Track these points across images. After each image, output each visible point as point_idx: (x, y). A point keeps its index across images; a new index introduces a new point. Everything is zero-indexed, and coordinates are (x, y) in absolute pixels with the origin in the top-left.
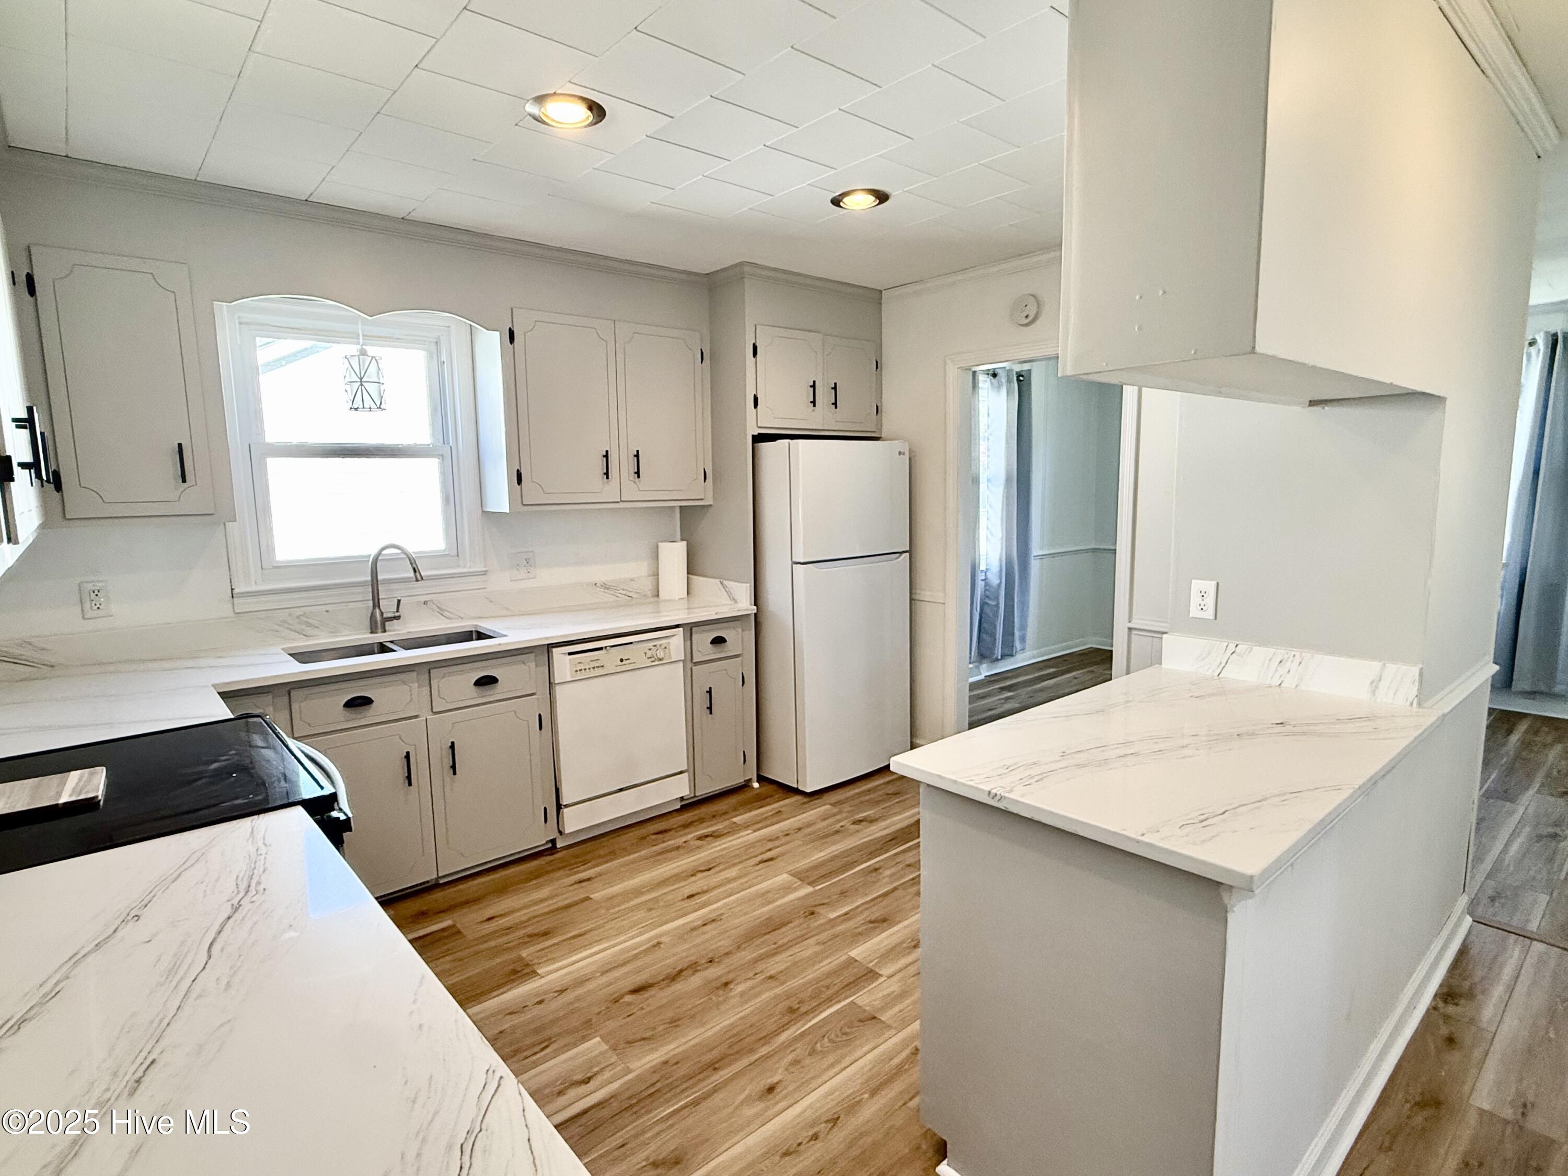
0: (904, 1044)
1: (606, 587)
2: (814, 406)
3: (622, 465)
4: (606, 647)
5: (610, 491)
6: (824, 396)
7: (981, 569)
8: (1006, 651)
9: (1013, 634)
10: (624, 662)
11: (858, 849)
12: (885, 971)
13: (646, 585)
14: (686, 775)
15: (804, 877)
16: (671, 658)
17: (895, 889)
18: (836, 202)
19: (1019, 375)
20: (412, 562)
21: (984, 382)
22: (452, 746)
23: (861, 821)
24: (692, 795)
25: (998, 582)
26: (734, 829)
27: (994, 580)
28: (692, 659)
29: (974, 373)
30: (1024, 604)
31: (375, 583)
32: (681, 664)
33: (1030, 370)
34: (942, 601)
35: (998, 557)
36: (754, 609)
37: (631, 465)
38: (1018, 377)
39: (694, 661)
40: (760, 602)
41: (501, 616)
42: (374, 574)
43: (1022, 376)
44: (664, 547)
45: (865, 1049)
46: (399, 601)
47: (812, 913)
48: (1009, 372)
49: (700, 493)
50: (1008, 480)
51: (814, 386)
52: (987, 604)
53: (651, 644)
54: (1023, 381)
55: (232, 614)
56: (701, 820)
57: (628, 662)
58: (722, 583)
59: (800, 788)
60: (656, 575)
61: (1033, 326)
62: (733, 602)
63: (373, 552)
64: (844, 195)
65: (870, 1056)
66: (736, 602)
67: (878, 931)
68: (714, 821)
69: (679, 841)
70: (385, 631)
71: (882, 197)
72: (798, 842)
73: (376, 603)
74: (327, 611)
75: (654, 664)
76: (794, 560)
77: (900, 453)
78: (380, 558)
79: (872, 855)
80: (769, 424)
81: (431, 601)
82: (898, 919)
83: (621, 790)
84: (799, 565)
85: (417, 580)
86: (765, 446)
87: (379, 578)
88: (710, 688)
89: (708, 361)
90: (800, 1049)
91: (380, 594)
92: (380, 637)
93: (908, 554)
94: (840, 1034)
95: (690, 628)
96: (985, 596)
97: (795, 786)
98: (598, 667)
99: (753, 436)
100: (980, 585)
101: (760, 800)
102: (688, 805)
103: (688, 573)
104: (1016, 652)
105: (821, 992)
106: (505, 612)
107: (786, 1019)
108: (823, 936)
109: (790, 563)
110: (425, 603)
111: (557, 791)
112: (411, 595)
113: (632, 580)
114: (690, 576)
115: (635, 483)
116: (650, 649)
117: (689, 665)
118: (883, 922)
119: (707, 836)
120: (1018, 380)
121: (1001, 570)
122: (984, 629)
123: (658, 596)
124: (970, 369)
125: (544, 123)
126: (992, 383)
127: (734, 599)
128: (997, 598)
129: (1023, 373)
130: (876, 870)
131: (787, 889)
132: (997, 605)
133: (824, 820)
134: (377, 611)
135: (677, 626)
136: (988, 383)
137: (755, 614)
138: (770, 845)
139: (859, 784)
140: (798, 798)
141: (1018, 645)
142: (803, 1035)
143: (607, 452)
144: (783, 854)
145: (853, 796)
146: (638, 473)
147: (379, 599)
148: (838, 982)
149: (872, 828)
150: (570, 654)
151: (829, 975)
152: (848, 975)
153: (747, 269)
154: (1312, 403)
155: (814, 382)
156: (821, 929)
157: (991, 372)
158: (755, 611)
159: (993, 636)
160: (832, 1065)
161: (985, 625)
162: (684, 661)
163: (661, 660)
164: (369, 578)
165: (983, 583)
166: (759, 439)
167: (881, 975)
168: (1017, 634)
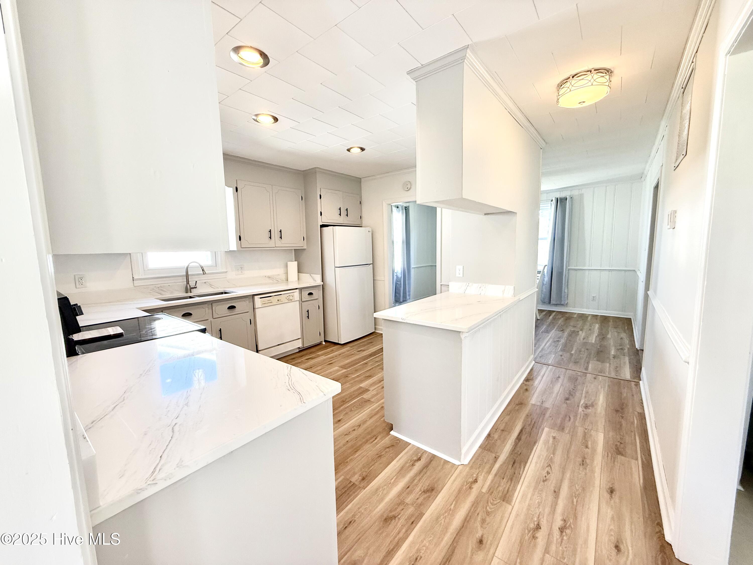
0: (379, 406)
1: (269, 277)
2: (340, 216)
3: (276, 235)
4: (273, 296)
5: (271, 243)
6: (343, 212)
7: (395, 272)
8: (405, 299)
9: (406, 294)
10: (279, 301)
11: (360, 358)
12: (371, 389)
13: (283, 277)
14: (301, 339)
15: (343, 367)
16: (295, 299)
17: (373, 368)
18: (349, 150)
19: (406, 207)
20: (202, 267)
21: (394, 209)
22: (220, 330)
23: (360, 351)
24: (303, 347)
25: (401, 276)
26: (319, 356)
27: (400, 276)
28: (302, 300)
29: (391, 206)
30: (409, 284)
31: (187, 276)
32: (298, 302)
33: (409, 206)
34: (383, 280)
35: (400, 268)
36: (322, 283)
37: (279, 234)
38: (405, 208)
39: (302, 301)
40: (324, 281)
41: (233, 287)
42: (187, 272)
43: (407, 208)
44: (289, 263)
45: (367, 408)
46: (196, 282)
47: (347, 376)
48: (402, 206)
49: (302, 244)
50: (403, 242)
51: (340, 209)
52: (398, 284)
53: (288, 295)
54: (407, 209)
55: (133, 286)
56: (306, 354)
57: (280, 301)
58: (310, 275)
59: (339, 343)
60: (287, 273)
61: (410, 191)
62: (315, 281)
63: (186, 265)
64: (351, 148)
65: (369, 409)
66: (316, 281)
67: (368, 379)
68: (311, 354)
69: (300, 361)
70: (191, 292)
71: (363, 149)
72: (340, 358)
73: (188, 282)
74: (169, 286)
75: (289, 301)
76: (336, 266)
77: (369, 231)
78: (189, 267)
79: (364, 360)
80: (325, 221)
81: (207, 282)
82: (375, 375)
83: (279, 345)
84: (337, 268)
85: (204, 274)
86: (325, 229)
87: (189, 273)
88: (308, 310)
89: (304, 201)
90: (347, 410)
91: (189, 279)
92: (189, 294)
93: (372, 265)
94: (359, 405)
95: (301, 289)
96: (397, 281)
97: (337, 342)
98: (270, 302)
99: (321, 225)
100: (395, 277)
101: (326, 347)
102: (301, 350)
103: (298, 272)
104: (407, 300)
105: (352, 396)
106: (234, 286)
107: (342, 404)
108: (352, 381)
109: (334, 267)
110: (205, 283)
111: (257, 346)
112: (201, 279)
113: (279, 275)
114: (299, 274)
115: (280, 241)
116: (288, 297)
117: (301, 302)
118: (370, 377)
119: (309, 359)
120: (405, 209)
121: (401, 272)
122: (397, 292)
123: (288, 280)
124: (390, 205)
125: (258, 122)
126: (397, 210)
127: (315, 280)
128: (400, 282)
129: (407, 207)
130: (366, 364)
131: (338, 371)
132: (401, 284)
133: (348, 351)
134: (188, 285)
135: (296, 289)
136: (396, 210)
137: (322, 285)
138: (332, 359)
139: (358, 341)
140: (339, 346)
141: (408, 297)
142: (347, 407)
143: (270, 230)
144: (335, 362)
145: (357, 344)
146: (281, 237)
147: (189, 281)
148: (357, 393)
149: (363, 353)
150: (261, 298)
151: (354, 391)
152: (360, 391)
153: (317, 170)
154: (485, 214)
155: (340, 208)
156: (351, 380)
157: (396, 206)
158: (323, 284)
159: (400, 294)
160: (357, 413)
161: (397, 291)
162: (299, 301)
163: (291, 300)
164: (185, 274)
165: (396, 276)
166: (322, 226)
167: (370, 390)
168: (407, 293)
